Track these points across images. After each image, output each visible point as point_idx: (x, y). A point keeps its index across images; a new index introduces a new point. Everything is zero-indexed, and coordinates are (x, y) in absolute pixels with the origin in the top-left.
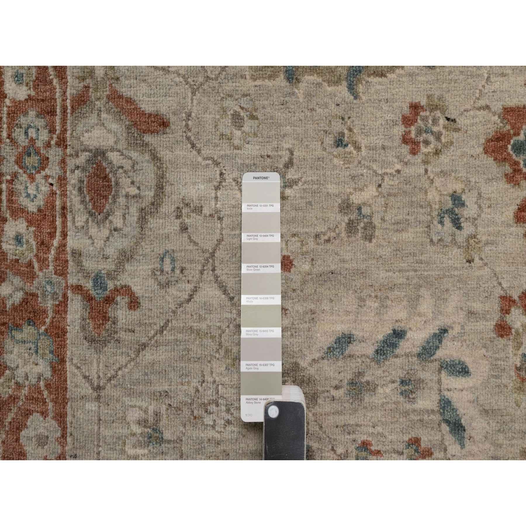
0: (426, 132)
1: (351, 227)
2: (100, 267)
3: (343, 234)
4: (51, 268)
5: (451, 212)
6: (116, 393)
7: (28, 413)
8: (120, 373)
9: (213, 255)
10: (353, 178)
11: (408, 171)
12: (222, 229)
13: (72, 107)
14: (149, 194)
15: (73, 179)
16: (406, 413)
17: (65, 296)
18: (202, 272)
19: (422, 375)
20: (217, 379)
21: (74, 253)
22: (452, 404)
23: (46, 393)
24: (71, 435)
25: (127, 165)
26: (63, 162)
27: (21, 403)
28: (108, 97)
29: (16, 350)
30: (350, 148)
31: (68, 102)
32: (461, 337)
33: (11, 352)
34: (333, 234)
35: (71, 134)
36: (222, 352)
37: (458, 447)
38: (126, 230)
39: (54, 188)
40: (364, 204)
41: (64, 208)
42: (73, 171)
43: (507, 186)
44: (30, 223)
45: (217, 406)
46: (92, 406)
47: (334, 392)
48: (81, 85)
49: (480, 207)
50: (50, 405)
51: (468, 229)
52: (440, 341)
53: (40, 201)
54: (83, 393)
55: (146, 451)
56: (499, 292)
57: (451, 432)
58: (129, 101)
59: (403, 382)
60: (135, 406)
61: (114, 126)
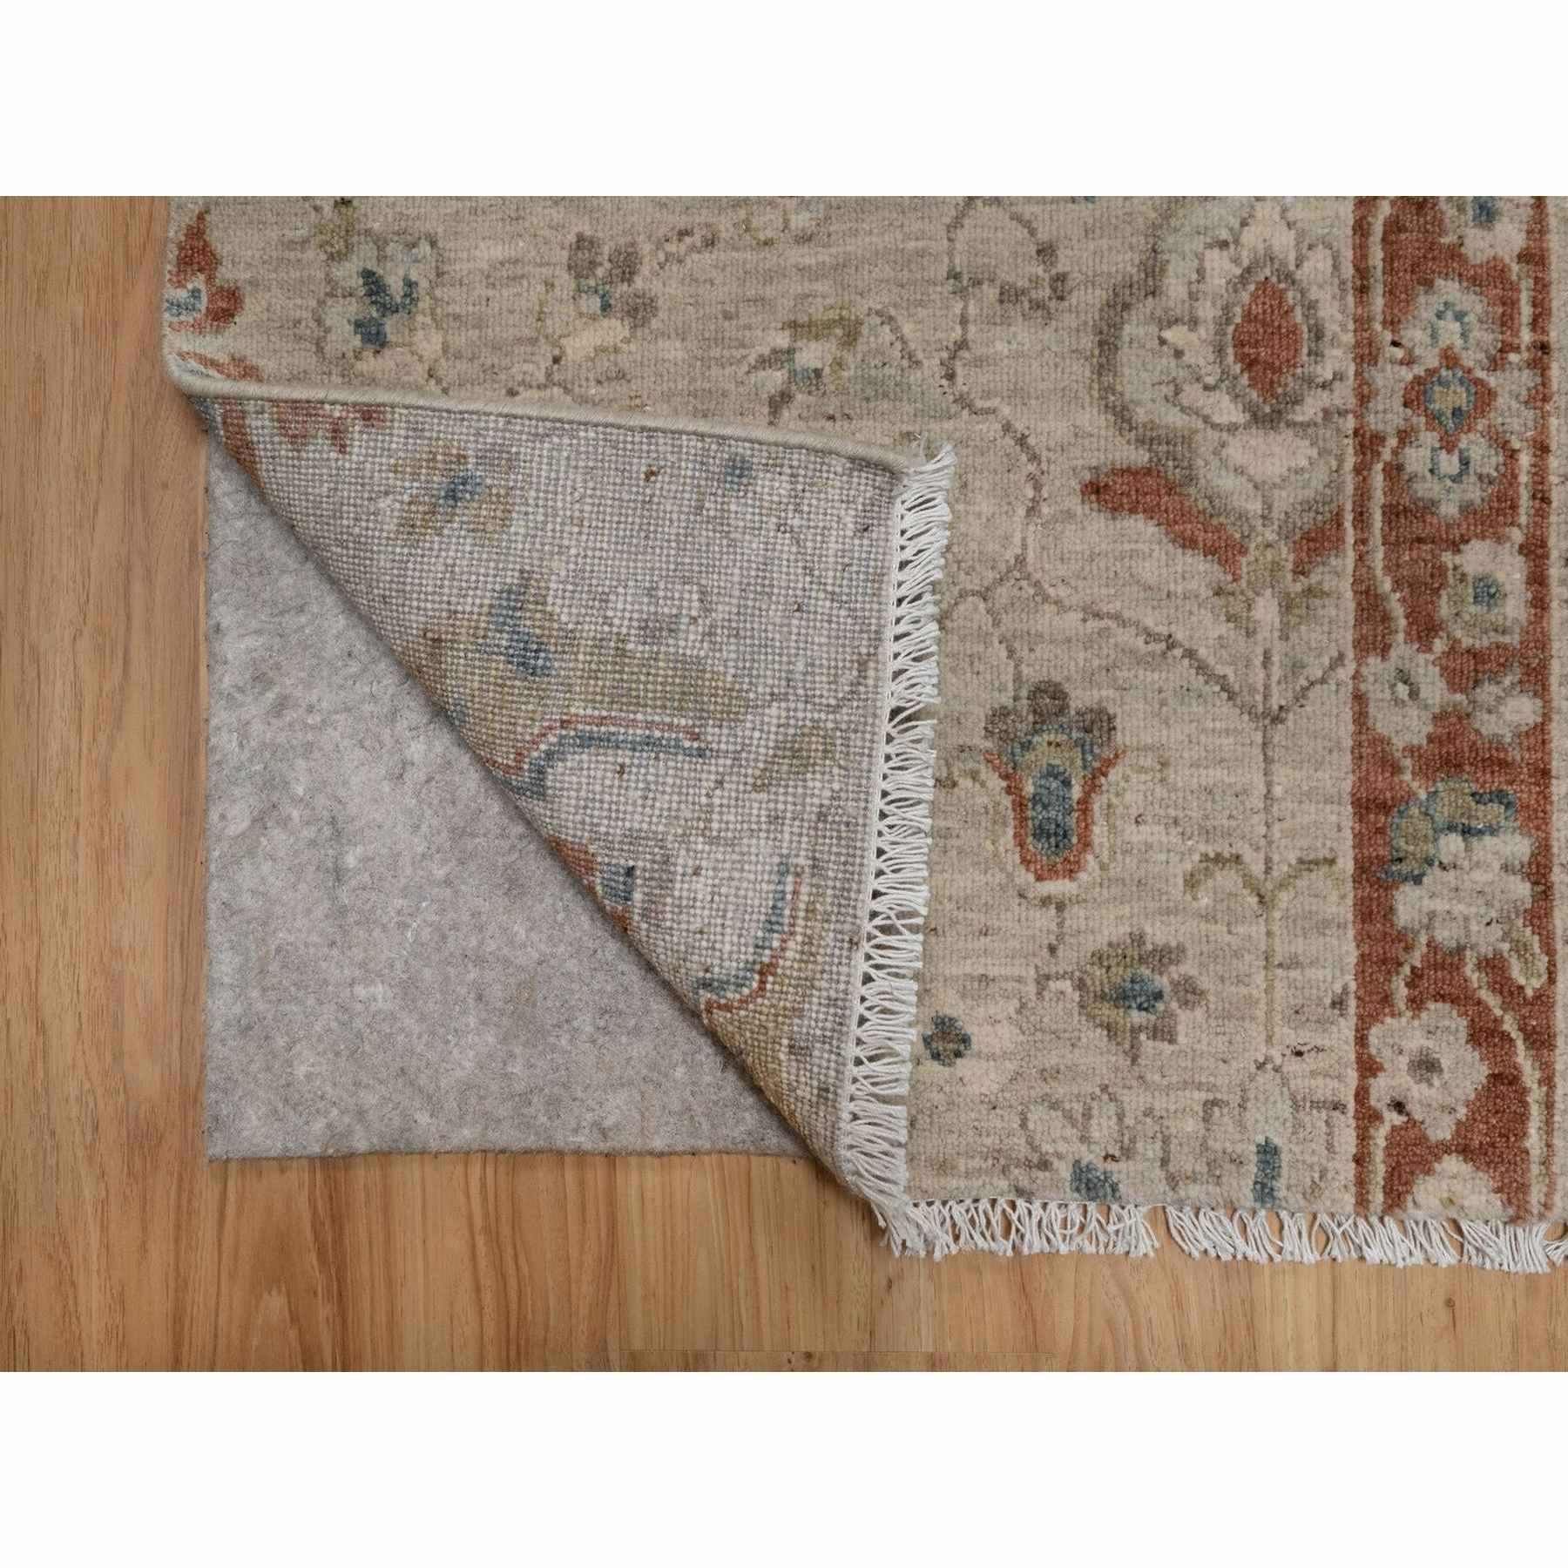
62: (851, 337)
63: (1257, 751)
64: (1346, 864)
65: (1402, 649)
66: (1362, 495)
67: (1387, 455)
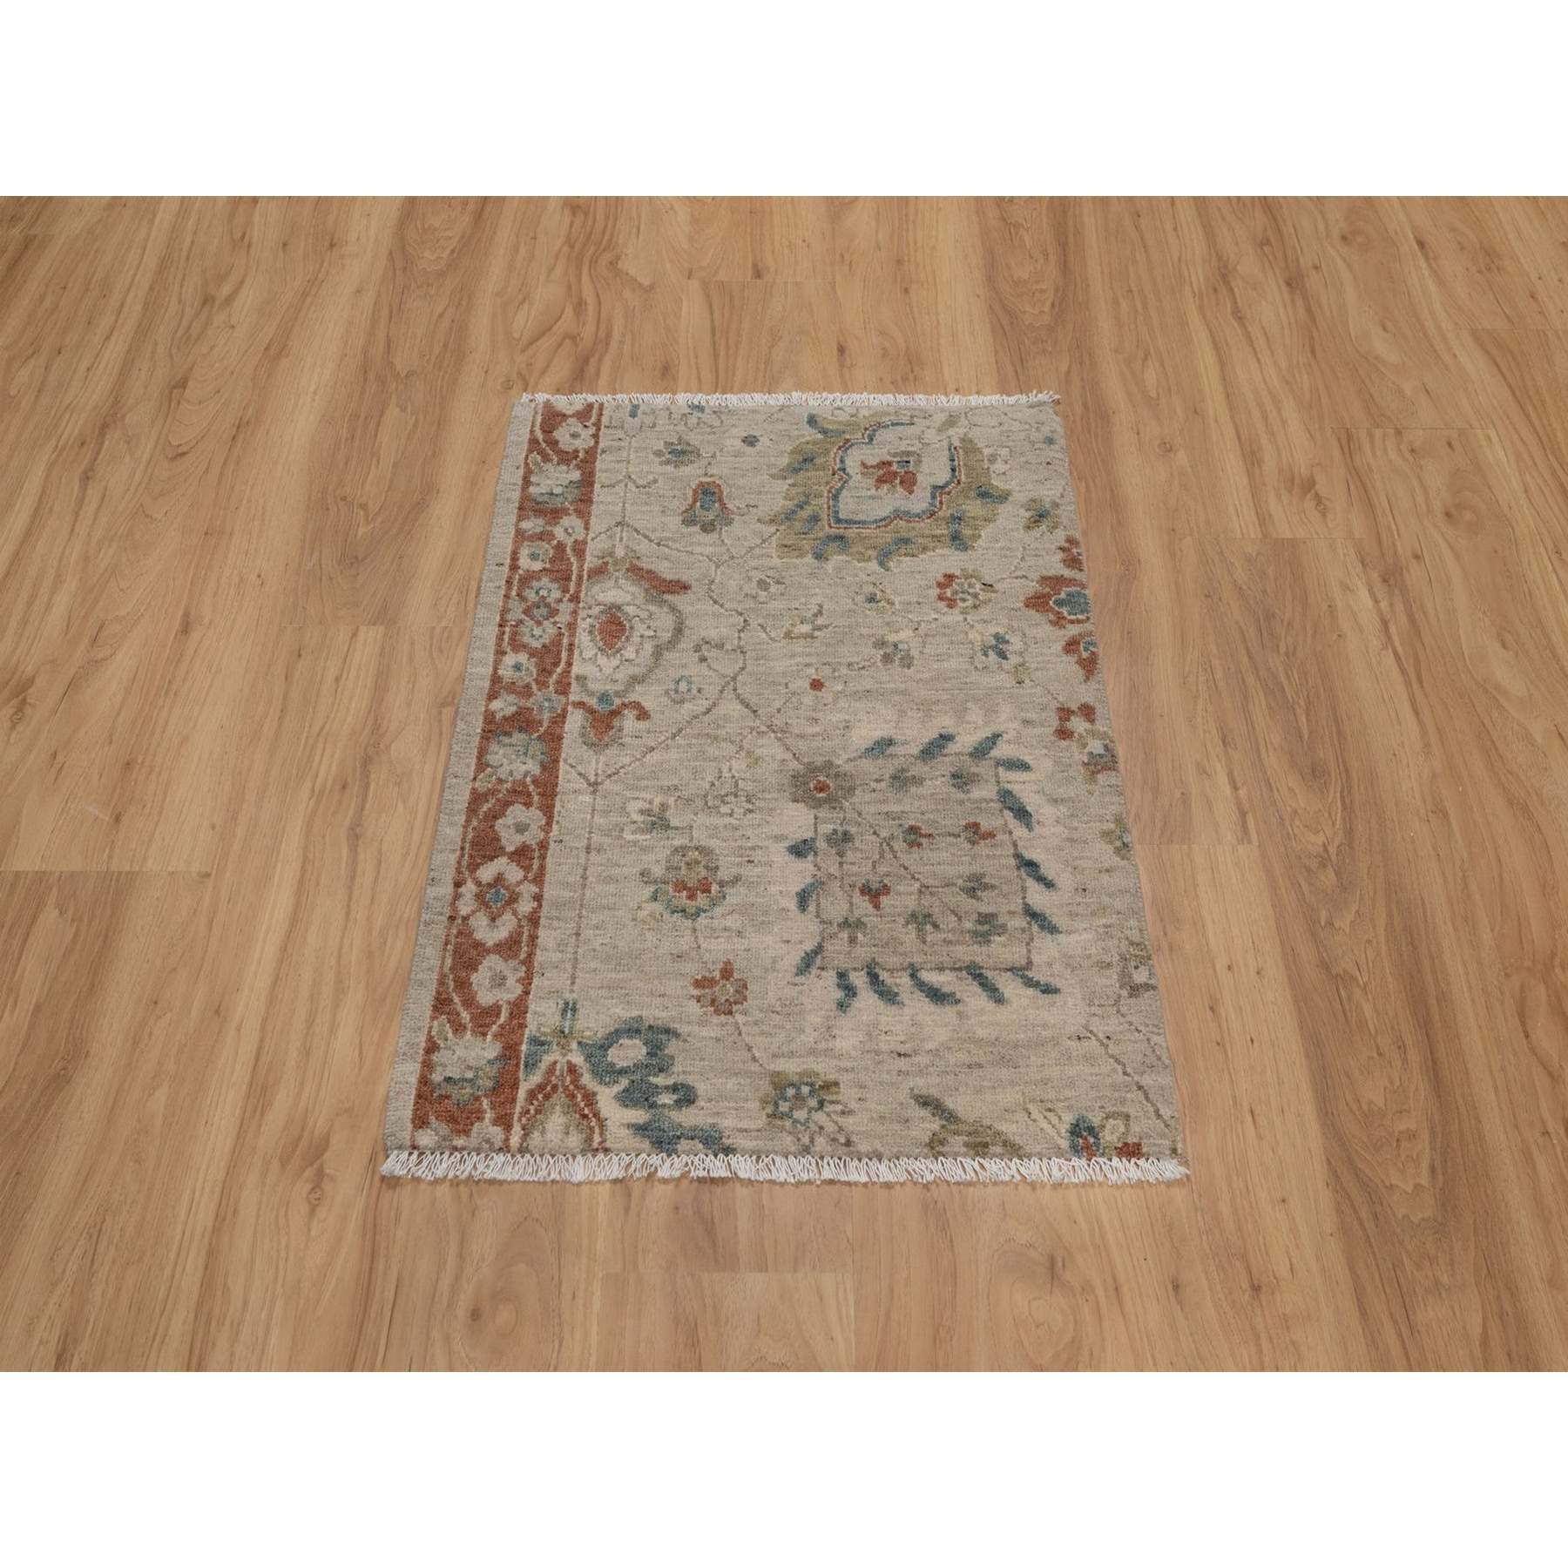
0: (963, 592)
1: (887, 659)
2: (608, 687)
3: (879, 664)
4: (551, 688)
5: (994, 648)
6: (617, 788)
7: (507, 804)
8: (622, 771)
9: (734, 679)
10: (888, 624)
11: (945, 619)
12: (745, 660)
13: (589, 576)
14: (666, 636)
15: (583, 625)
16: (962, 802)
17: (565, 711)
18: (721, 692)
19: (974, 769)
20: (737, 775)
21: (578, 678)
22: (1014, 793)
23: (531, 788)
24: (558, 822)
25: (644, 615)
26: (575, 613)
27: (501, 795)
28: (628, 570)
29: (501, 752)
30: (883, 603)
31: (585, 573)
32: (1018, 740)
33: (496, 753)
34: (867, 663)
35: (586, 594)
36: (743, 754)
37: (1026, 830)
38: (637, 661)
39: (563, 631)
40: (901, 642)
41: (571, 645)
42: (584, 619)
43: (1051, 628)
44: (532, 655)
45: (736, 796)
46: (588, 799)
47: (873, 785)
48: (601, 561)
49: (1025, 644)
50: (536, 798)
51: (1014, 660)
52: (994, 743)
53: (546, 640)
54: (577, 787)
55: (649, 837)
56: (1054, 705)
57: (1015, 817)
58: (649, 572)
59: (954, 776)
60: (638, 798)
61: (633, 589)
62: (788, 635)
63: (627, 515)
64: (597, 486)
65: (569, 542)
66: (579, 584)
67: (568, 596)
